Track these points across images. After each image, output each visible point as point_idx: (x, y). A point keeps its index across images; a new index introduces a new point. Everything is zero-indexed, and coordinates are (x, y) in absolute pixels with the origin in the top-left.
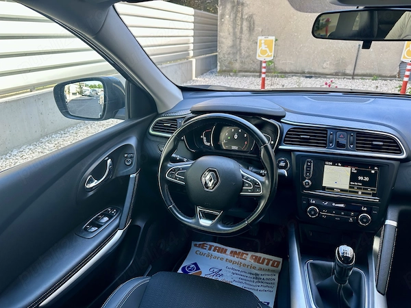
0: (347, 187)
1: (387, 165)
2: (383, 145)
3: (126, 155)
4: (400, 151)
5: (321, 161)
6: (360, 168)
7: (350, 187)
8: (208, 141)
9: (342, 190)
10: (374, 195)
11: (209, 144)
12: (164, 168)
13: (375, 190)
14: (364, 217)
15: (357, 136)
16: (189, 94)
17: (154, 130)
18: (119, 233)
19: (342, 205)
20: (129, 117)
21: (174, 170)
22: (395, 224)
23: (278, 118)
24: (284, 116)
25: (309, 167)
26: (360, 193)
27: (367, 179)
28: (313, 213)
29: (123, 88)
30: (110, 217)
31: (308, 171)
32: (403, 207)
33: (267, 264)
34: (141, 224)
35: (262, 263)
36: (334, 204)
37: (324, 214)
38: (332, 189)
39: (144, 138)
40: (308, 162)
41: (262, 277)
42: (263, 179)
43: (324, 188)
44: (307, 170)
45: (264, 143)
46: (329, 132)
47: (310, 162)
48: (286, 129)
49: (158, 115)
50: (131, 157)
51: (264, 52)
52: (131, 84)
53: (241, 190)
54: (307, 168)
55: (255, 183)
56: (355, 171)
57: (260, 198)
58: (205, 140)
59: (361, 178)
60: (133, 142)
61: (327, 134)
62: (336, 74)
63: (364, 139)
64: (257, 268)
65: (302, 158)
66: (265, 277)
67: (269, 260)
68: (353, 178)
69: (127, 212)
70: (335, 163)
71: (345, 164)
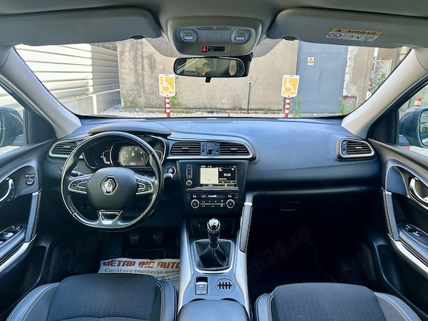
0: (217, 182)
1: (241, 163)
2: (237, 150)
3: (27, 176)
4: (248, 153)
5: (198, 166)
6: (224, 167)
7: (219, 182)
8: (108, 160)
9: (214, 185)
10: (235, 186)
11: (109, 163)
12: (66, 182)
13: (235, 182)
14: (230, 202)
15: (220, 146)
16: (87, 121)
17: (53, 153)
18: (25, 246)
19: (215, 196)
20: (28, 143)
21: (76, 182)
22: (251, 204)
23: (165, 136)
24: (170, 135)
25: (189, 170)
26: (226, 185)
27: (229, 175)
28: (195, 205)
29: (20, 118)
30: (15, 232)
31: (189, 174)
32: (256, 193)
33: (172, 267)
34: (46, 245)
35: (168, 267)
36: (209, 196)
37: (204, 204)
38: (208, 185)
39: (44, 160)
40: (189, 167)
41: (168, 278)
42: (153, 180)
43: (202, 185)
45: (151, 152)
46: (202, 144)
48: (171, 144)
49: (57, 140)
50: (32, 177)
51: (166, 89)
52: (28, 112)
53: (137, 191)
55: (147, 184)
56: (222, 170)
57: (151, 195)
58: (105, 160)
59: (225, 175)
60: (33, 164)
61: (200, 146)
62: (234, 109)
63: (225, 147)
64: (164, 272)
65: (183, 166)
66: (170, 277)
67: (173, 263)
68: (221, 175)
69: (32, 226)
70: (207, 165)
71: (214, 165)
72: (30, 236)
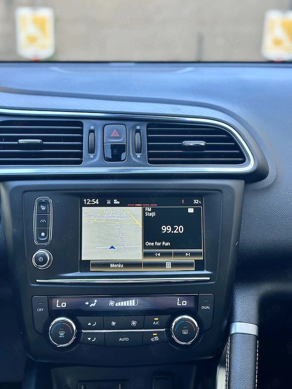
0: (136, 254)
1: (218, 190)
2: (206, 147)
4: (239, 157)
5: (73, 199)
7: (146, 255)
9: (127, 265)
10: (199, 265)
13: (199, 254)
15: (149, 132)
19: (132, 303)
25: (43, 215)
26: (169, 266)
27: (180, 229)
28: (62, 334)
31: (43, 227)
32: (267, 288)
36: (112, 303)
38: (106, 265)
40: (40, 203)
43: (86, 265)
44: (39, 225)
46: (87, 126)
47: (46, 203)
54: (39, 218)
56: (153, 214)
59: (166, 229)
61: (81, 132)
65: (25, 195)
68: (150, 231)
70: (104, 198)
71: (127, 198)
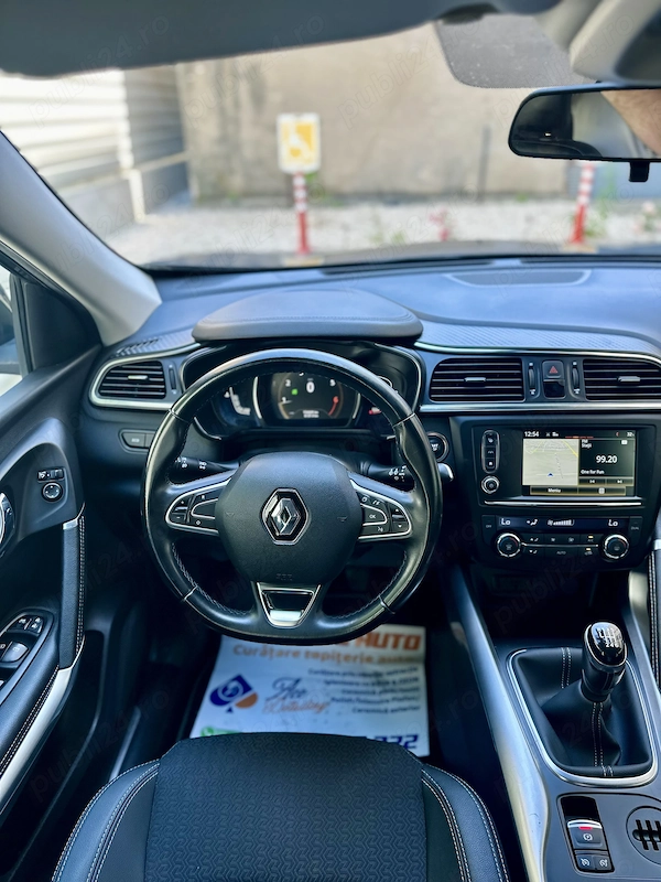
0: (574, 482)
1: (653, 424)
2: (642, 383)
3: (42, 475)
5: (514, 430)
6: (595, 435)
7: (581, 481)
8: (246, 402)
9: (565, 490)
10: (630, 492)
11: (247, 411)
12: (159, 502)
13: (629, 481)
14: (614, 542)
15: (585, 367)
16: (176, 287)
17: (103, 395)
18: (63, 678)
19: (568, 523)
20: (30, 369)
21: (186, 502)
23: (409, 341)
25: (490, 447)
26: (602, 491)
27: (613, 459)
28: (509, 547)
31: (491, 457)
33: (395, 646)
34: (103, 625)
35: (384, 645)
36: (550, 523)
37: (534, 546)
38: (545, 489)
39: (78, 417)
40: (488, 436)
41: (390, 678)
42: (410, 497)
43: (526, 490)
44: (487, 455)
45: (403, 415)
46: (526, 363)
47: (494, 437)
49: (106, 352)
50: (57, 478)
51: (295, 153)
52: (25, 284)
53: (361, 530)
54: (487, 450)
55: (391, 510)
56: (589, 446)
58: (235, 400)
59: (600, 459)
60: (51, 433)
61: (520, 368)
63: (602, 373)
64: (376, 658)
65: (474, 429)
66: (397, 677)
67: (397, 637)
68: (586, 460)
69: (72, 618)
70: (544, 431)
71: (566, 431)
72: (70, 649)
